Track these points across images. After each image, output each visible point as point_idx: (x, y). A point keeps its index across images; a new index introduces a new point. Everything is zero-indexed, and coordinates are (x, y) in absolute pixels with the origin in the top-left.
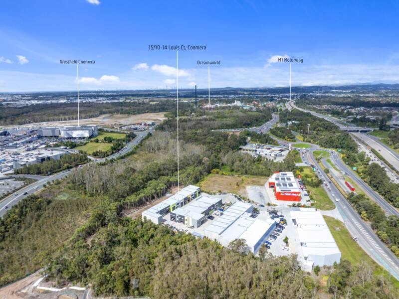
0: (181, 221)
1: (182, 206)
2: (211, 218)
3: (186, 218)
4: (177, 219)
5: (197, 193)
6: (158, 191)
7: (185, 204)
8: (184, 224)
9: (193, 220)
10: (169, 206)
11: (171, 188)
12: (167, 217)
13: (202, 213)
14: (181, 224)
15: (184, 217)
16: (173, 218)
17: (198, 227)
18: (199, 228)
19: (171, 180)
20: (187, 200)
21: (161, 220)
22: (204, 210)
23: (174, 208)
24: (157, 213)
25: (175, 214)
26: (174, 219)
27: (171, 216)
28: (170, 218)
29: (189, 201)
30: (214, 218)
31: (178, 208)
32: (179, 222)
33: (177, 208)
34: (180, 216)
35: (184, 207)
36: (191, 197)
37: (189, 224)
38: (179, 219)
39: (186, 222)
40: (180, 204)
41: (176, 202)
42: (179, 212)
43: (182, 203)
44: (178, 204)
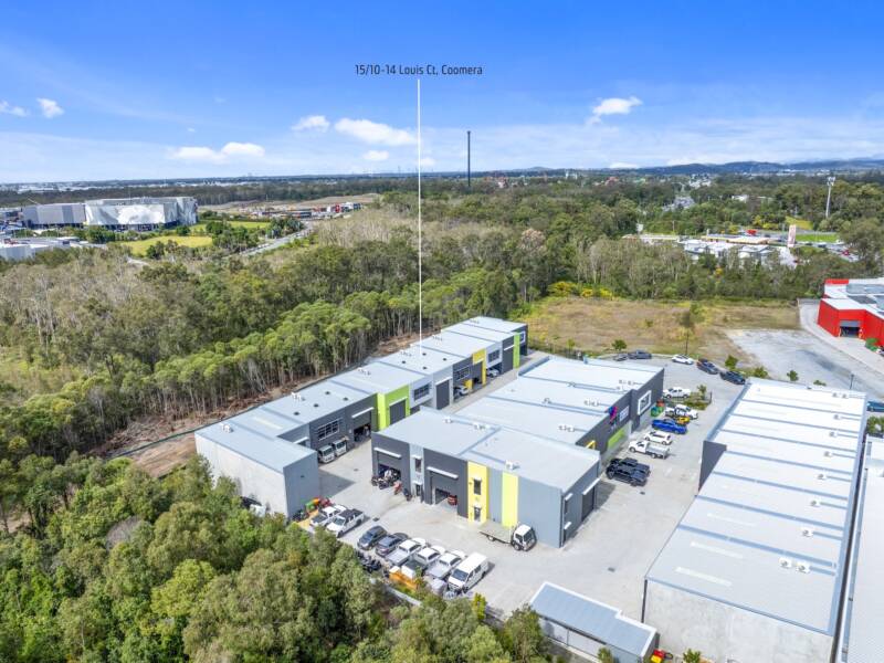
0: (442, 494)
1: (442, 403)
2: (629, 472)
3: (475, 472)
4: (417, 479)
5: (516, 346)
6: (331, 338)
7: (458, 395)
8: (463, 512)
9: (525, 486)
10: (372, 400)
11: (395, 340)
12: (356, 464)
13: (582, 443)
14: (442, 509)
15: (460, 466)
16: (389, 472)
17: (566, 536)
18: (576, 547)
19: (392, 302)
20: (468, 377)
21: (308, 487)
22: (591, 422)
23: (397, 413)
24: (288, 436)
25: (403, 447)
26: (398, 474)
27: (377, 455)
28: (368, 470)
29: (476, 381)
30: (645, 471)
31: (424, 413)
32: (426, 498)
33: (415, 410)
34: (432, 457)
35: (452, 407)
36: (487, 365)
37: (495, 518)
38: (430, 477)
39: (474, 501)
40: (432, 394)
41: (413, 380)
42: (425, 431)
43: (442, 389)
44: (421, 391)
